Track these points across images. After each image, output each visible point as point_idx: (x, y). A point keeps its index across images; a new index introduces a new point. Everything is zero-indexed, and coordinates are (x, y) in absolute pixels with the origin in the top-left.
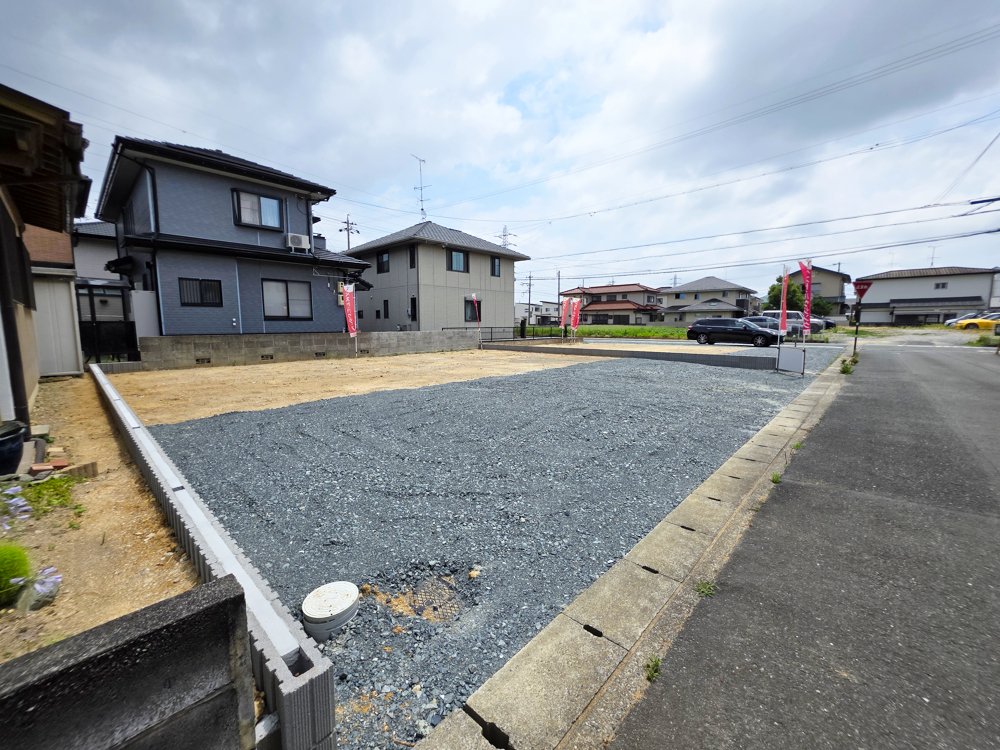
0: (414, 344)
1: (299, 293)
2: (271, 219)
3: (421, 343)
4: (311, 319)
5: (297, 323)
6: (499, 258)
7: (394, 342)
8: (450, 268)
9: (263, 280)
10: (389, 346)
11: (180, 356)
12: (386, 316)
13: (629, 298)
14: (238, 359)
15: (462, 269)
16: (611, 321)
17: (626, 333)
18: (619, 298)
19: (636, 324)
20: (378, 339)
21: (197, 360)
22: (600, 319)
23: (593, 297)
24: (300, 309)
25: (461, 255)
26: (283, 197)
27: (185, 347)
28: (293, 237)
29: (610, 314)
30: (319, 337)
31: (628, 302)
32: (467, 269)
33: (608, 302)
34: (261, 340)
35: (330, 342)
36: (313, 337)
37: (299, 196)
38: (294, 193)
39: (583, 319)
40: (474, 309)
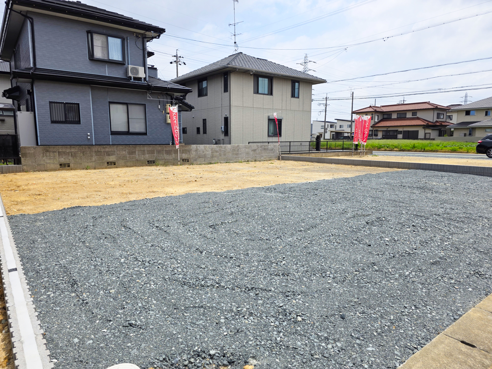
0: (225, 155)
1: (137, 112)
2: (116, 55)
3: (230, 154)
4: (145, 134)
5: (135, 136)
6: (298, 82)
7: (209, 153)
8: (257, 91)
9: (110, 103)
10: (205, 156)
11: (48, 161)
12: (205, 132)
13: (419, 115)
14: (90, 164)
15: (266, 92)
16: (400, 136)
17: (414, 147)
18: (409, 115)
19: (425, 139)
20: (196, 150)
21: (61, 165)
22: (390, 134)
23: (384, 115)
24: (137, 126)
25: (266, 80)
26: (125, 36)
27: (52, 154)
28: (132, 69)
29: (400, 129)
30: (151, 148)
31: (418, 119)
32: (271, 93)
33: (398, 119)
34: (107, 150)
35: (159, 152)
36: (146, 148)
37: (137, 35)
38: (133, 33)
39: (373, 134)
40: (276, 126)
